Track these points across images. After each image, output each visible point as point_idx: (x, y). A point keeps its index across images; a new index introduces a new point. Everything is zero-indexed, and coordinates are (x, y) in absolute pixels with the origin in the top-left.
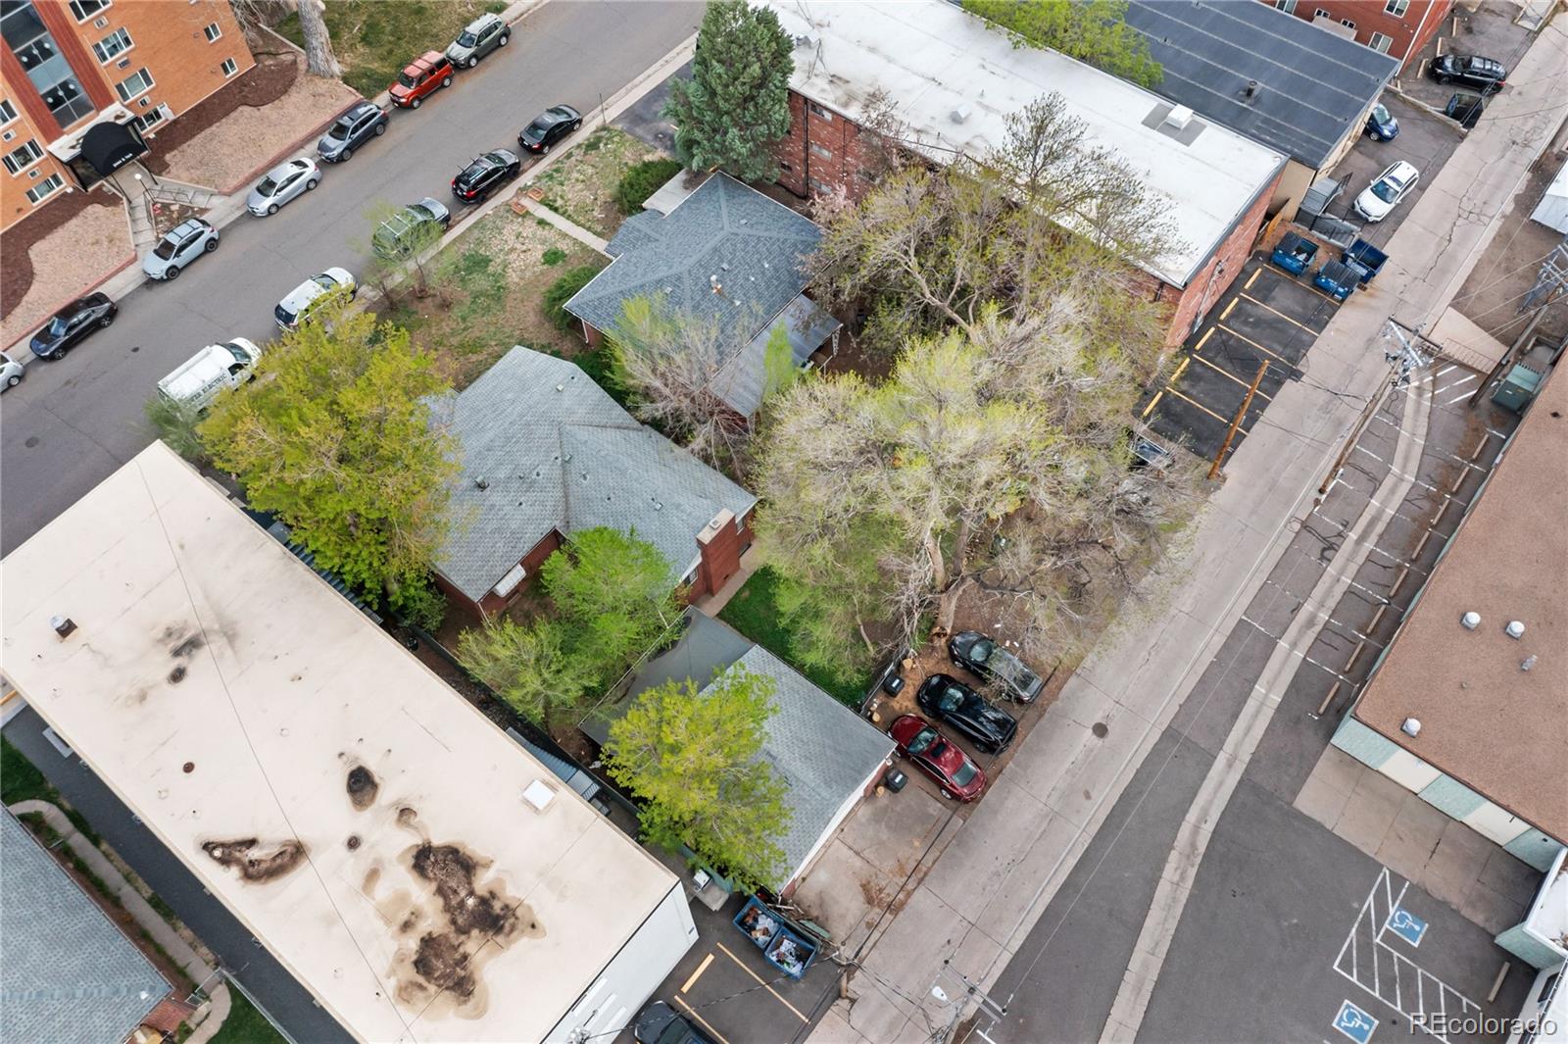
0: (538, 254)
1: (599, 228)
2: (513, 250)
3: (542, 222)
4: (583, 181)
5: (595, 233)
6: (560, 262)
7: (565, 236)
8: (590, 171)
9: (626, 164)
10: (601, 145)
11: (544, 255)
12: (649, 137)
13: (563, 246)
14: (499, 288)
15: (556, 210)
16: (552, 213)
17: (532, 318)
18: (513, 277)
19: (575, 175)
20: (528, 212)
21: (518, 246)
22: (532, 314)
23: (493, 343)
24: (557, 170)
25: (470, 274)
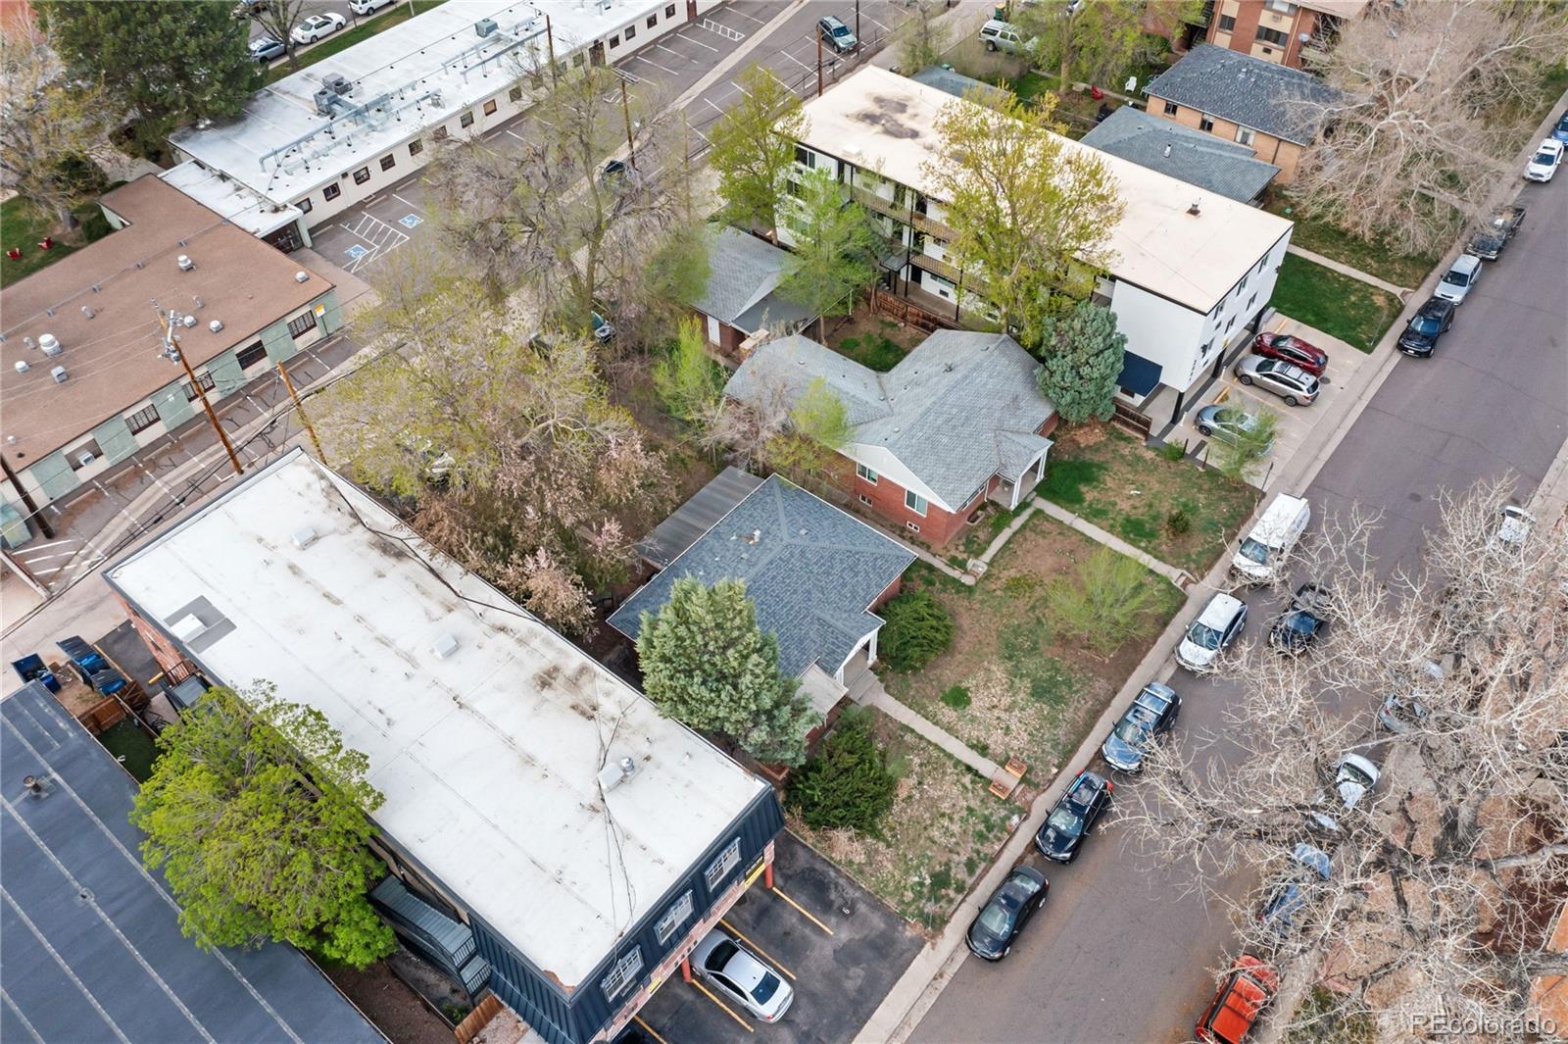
0: (977, 704)
1: (908, 737)
2: (1009, 709)
3: (983, 750)
4: (943, 815)
5: (913, 731)
6: (947, 690)
7: (949, 730)
8: (936, 833)
9: (889, 846)
10: (928, 881)
11: (968, 702)
12: (862, 908)
13: (949, 714)
14: (1010, 658)
15: (969, 769)
16: (975, 766)
17: (965, 621)
18: (999, 672)
19: (956, 828)
20: (1002, 764)
21: (1004, 716)
22: (966, 627)
23: (998, 593)
24: (981, 837)
25: (1051, 677)
